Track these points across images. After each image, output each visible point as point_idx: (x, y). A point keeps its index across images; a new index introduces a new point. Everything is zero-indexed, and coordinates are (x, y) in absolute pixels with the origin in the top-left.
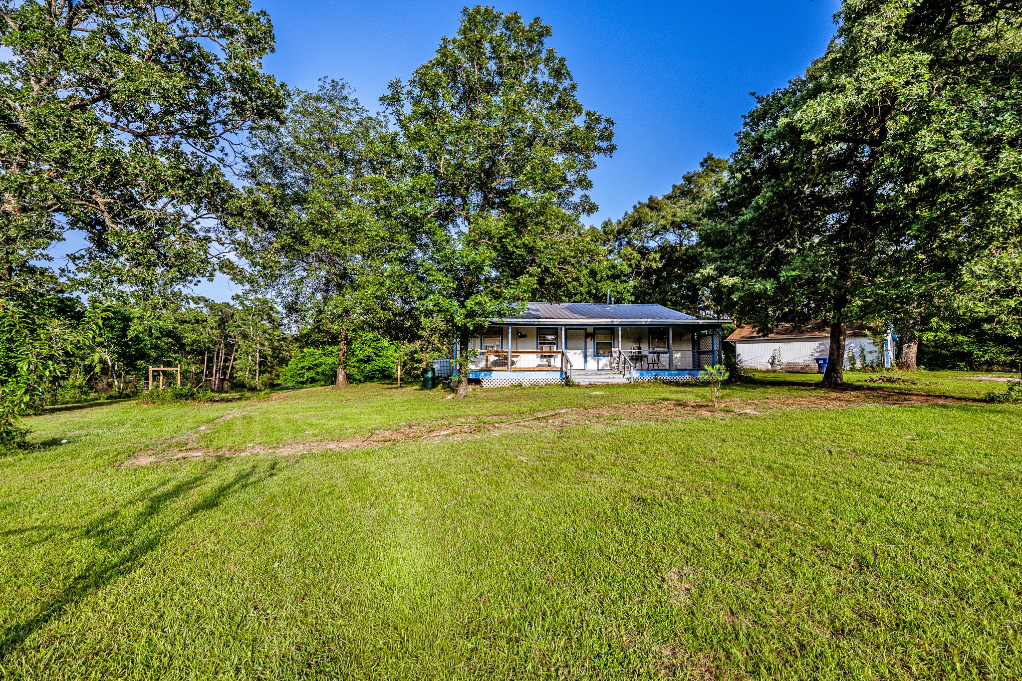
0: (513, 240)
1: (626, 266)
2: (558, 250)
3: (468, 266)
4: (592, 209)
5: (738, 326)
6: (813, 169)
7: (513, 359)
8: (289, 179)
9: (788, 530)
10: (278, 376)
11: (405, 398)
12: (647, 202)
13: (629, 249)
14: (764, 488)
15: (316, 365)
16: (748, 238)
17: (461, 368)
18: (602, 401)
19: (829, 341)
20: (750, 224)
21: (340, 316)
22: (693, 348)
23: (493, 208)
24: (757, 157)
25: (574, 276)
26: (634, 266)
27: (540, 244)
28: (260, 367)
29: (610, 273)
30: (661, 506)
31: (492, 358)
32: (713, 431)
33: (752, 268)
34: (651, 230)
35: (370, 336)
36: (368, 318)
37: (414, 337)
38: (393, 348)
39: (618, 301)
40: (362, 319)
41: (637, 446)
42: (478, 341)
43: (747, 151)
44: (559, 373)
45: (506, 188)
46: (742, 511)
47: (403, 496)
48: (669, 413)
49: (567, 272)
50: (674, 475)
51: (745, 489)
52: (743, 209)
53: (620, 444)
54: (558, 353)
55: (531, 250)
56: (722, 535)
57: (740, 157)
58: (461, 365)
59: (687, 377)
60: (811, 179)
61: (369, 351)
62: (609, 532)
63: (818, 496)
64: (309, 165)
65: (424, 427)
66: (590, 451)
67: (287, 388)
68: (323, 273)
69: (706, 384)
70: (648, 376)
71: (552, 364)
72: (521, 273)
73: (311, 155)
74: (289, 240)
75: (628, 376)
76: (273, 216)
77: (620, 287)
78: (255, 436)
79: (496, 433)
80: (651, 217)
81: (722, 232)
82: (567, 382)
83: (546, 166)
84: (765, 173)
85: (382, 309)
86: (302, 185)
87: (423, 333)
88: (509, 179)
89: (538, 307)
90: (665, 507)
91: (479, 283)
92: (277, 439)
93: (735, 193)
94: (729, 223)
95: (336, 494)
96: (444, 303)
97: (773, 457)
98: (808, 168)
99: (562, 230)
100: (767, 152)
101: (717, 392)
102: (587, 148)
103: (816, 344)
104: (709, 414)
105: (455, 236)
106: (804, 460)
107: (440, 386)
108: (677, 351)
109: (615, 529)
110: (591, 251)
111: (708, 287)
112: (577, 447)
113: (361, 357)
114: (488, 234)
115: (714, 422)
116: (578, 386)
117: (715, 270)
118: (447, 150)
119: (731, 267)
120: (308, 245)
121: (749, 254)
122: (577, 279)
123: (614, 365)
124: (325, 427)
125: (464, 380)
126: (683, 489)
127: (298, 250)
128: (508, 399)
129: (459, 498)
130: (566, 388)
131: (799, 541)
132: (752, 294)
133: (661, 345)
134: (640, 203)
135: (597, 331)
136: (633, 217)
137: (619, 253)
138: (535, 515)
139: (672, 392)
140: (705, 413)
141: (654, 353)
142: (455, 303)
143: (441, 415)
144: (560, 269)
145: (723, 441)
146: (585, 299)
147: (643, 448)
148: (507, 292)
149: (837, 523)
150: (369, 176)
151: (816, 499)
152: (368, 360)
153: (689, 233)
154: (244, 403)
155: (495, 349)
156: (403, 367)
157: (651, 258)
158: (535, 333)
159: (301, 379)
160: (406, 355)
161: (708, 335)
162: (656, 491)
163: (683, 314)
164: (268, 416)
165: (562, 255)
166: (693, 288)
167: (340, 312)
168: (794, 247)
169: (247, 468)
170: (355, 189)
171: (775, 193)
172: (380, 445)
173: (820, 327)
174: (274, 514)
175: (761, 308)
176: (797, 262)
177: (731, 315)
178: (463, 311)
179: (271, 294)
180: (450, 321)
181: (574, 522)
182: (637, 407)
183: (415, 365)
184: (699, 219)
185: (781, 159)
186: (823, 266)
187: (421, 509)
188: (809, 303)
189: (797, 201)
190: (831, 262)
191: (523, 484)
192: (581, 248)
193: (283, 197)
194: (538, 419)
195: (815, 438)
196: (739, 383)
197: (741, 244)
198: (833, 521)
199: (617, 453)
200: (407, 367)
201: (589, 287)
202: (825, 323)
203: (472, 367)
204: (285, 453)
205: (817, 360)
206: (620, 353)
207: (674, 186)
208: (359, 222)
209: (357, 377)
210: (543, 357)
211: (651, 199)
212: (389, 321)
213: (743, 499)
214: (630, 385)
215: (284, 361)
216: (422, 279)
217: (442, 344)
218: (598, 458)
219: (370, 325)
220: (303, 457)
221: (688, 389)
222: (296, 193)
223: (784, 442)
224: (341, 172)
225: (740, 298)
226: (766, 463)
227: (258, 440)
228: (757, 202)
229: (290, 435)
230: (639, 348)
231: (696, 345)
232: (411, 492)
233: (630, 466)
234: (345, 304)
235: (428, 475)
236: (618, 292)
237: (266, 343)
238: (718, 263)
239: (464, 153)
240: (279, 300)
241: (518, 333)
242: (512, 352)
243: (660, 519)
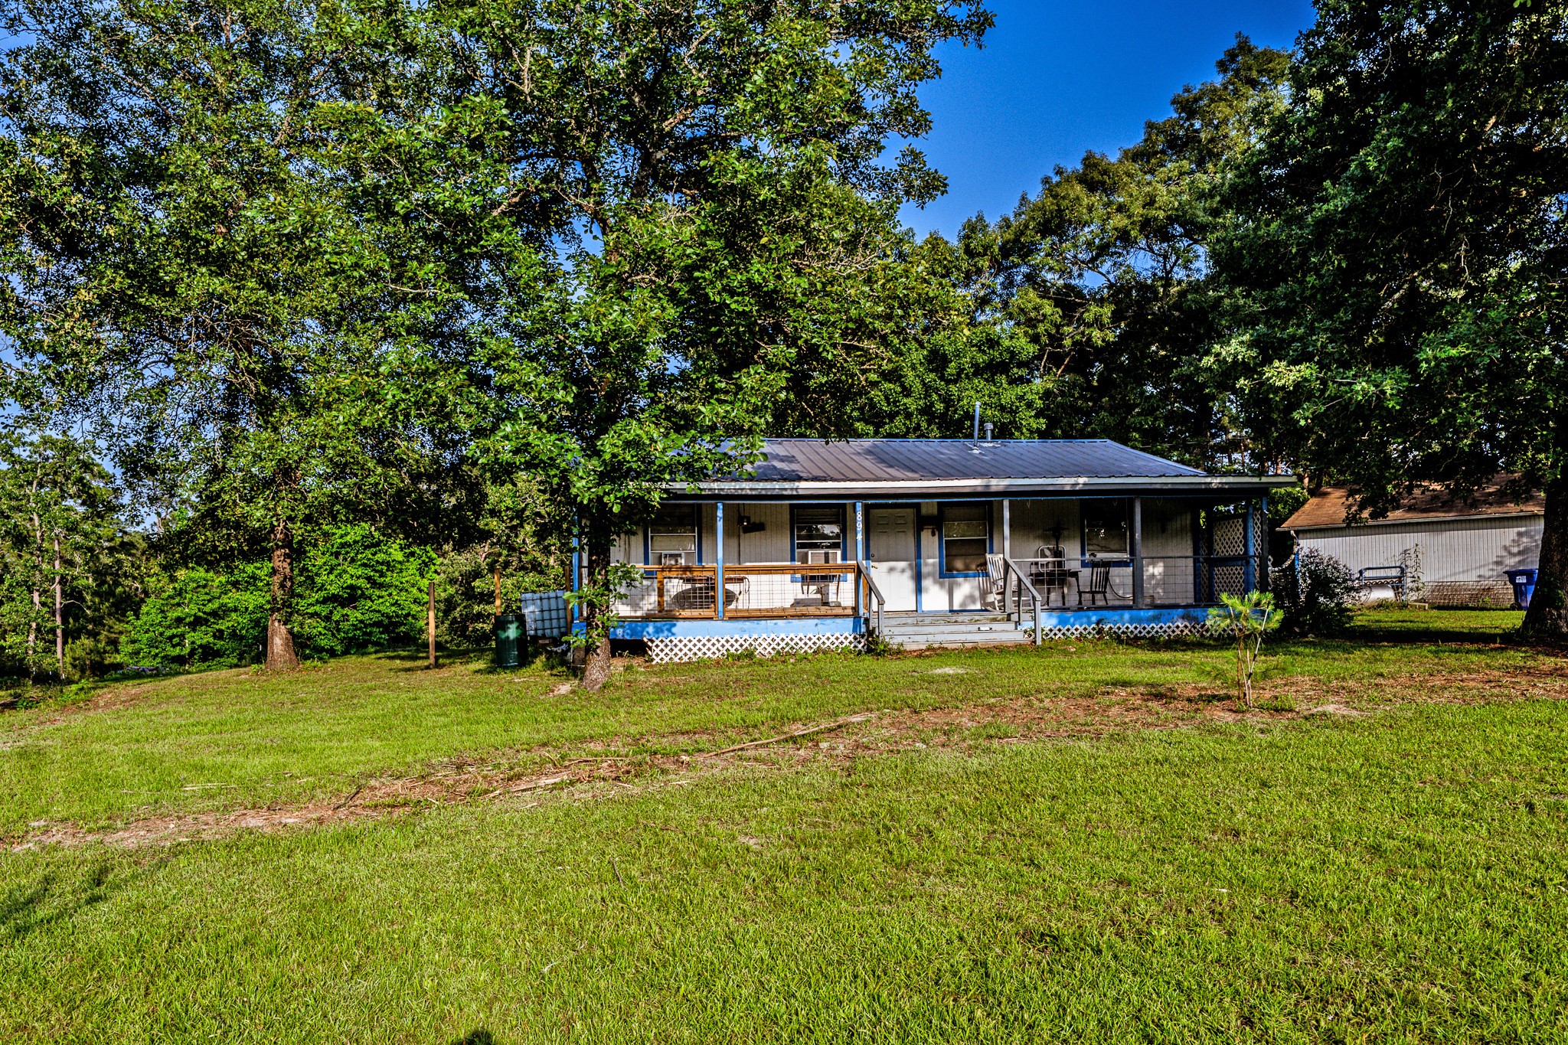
0: (721, 274)
1: (1023, 341)
2: (839, 298)
3: (603, 345)
4: (930, 187)
5: (1314, 492)
6: (1510, 75)
7: (729, 587)
8: (114, 115)
9: (1415, 1002)
10: (114, 643)
11: (449, 695)
12: (1080, 167)
13: (1032, 294)
14: (1359, 901)
15: (214, 614)
16: (1338, 261)
17: (592, 615)
18: (960, 691)
19: (1540, 525)
20: (1343, 224)
21: (267, 483)
22: (1196, 551)
23: (667, 189)
24: (1365, 45)
25: (886, 366)
26: (1044, 339)
27: (794, 284)
28: (65, 621)
29: (981, 359)
30: (1098, 952)
31: (675, 586)
32: (1238, 761)
33: (1348, 341)
34: (1089, 244)
35: (355, 533)
36: (344, 488)
37: (468, 536)
38: (413, 565)
39: (1003, 432)
40: (328, 489)
41: (1042, 803)
42: (637, 542)
43: (1339, 29)
44: (850, 622)
45: (701, 132)
46: (1300, 959)
47: (437, 945)
48: (1131, 716)
49: (866, 354)
50: (1134, 873)
51: (1311, 903)
52: (1327, 183)
53: (1000, 799)
54: (846, 569)
55: (769, 300)
56: (1248, 1021)
57: (1320, 43)
58: (591, 605)
59: (1179, 625)
60: (1504, 102)
61: (353, 575)
62: (963, 1020)
63: (1492, 917)
64: (169, 75)
65: (497, 766)
66: (923, 819)
67: (139, 675)
68: (217, 370)
69: (1225, 641)
70: (1079, 626)
71: (832, 598)
72: (746, 362)
73: (172, 48)
74: (121, 282)
75: (1028, 625)
76: (72, 216)
77: (1009, 395)
78: (51, 802)
79: (683, 780)
80: (1090, 209)
81: (1273, 244)
82: (871, 644)
83: (806, 74)
84: (1384, 87)
85: (380, 462)
86: (152, 130)
87: (493, 524)
88: (709, 110)
89: (795, 452)
90: (1107, 956)
91: (634, 388)
92: (110, 807)
93: (1306, 141)
94: (1289, 221)
95: (262, 946)
96: (544, 443)
97: (1385, 825)
98: (1496, 71)
99: (852, 244)
100: (1391, 31)
101: (1251, 661)
102: (917, 22)
103: (1511, 533)
104: (1230, 717)
105: (568, 266)
106: (1464, 829)
107: (539, 662)
108: (1154, 560)
109: (979, 1013)
110: (929, 300)
111: (1235, 391)
112: (891, 811)
113: (333, 589)
114: (652, 258)
115: (1241, 737)
116: (899, 653)
117: (1251, 345)
118: (540, 31)
119: (1293, 338)
120: (173, 293)
121: (1341, 303)
122: (895, 375)
123: (991, 598)
124: (236, 772)
125: (602, 643)
126: (1155, 908)
127: (147, 309)
128: (716, 691)
129: (581, 947)
130: (869, 661)
131: (1439, 1030)
132: (1345, 407)
133: (1114, 545)
134: (1059, 172)
135: (948, 512)
136: (1042, 209)
137: (1006, 304)
138: (774, 982)
139: (1139, 665)
140: (1222, 717)
141: (1094, 565)
142: (573, 444)
143: (542, 736)
144: (849, 349)
145: (1264, 784)
146: (918, 427)
147: (1060, 807)
148: (707, 412)
149: (1538, 983)
150: (330, 103)
151: (1488, 924)
152: (351, 597)
153: (1187, 250)
154: (22, 715)
155: (682, 562)
156: (446, 613)
157: (1089, 317)
158: (786, 517)
159: (177, 651)
160: (452, 581)
161: (1236, 516)
162: (1085, 916)
163: (1170, 464)
164: (87, 748)
165: (853, 312)
166: (1196, 393)
167: (268, 473)
168: (1456, 285)
169: (29, 883)
170: (298, 141)
171: (1409, 141)
172: (382, 817)
173: (1515, 492)
174: (101, 999)
175: (1367, 445)
176: (1464, 323)
177: (1294, 465)
178: (594, 464)
179: (81, 429)
180: (560, 491)
181: (875, 998)
182: (1047, 703)
183: (476, 609)
184: (1215, 213)
185: (1428, 49)
186: (1528, 332)
187: (484, 976)
188: (1493, 430)
189: (1467, 161)
190: (1550, 321)
191: (747, 906)
192: (901, 292)
193: (100, 165)
194: (794, 740)
195: (1495, 772)
196: (1311, 637)
197: (1320, 277)
198: (1526, 978)
199: (992, 822)
200: (456, 613)
201: (927, 395)
202: (1533, 479)
203: (623, 610)
204: (131, 844)
205: (1512, 575)
206: (1007, 566)
207: (1150, 126)
208: (307, 230)
209: (323, 642)
210: (807, 580)
211: (1089, 162)
212: (400, 494)
213: (1306, 929)
214: (1034, 649)
215: (127, 605)
216: (483, 382)
217: (546, 551)
218: (942, 835)
219: (348, 505)
220: (177, 850)
221: (1179, 655)
222: (135, 155)
223: (1418, 785)
224: (255, 95)
225: (1316, 417)
226: (1368, 839)
227: (59, 810)
228: (1362, 165)
229: (145, 795)
230: (1058, 553)
231: (1203, 541)
232: (458, 933)
233: (1025, 855)
234: (282, 450)
235: (504, 890)
236: (1003, 408)
237: (78, 559)
238: (1261, 327)
239: (586, 39)
240: (102, 443)
241: (741, 520)
242: (727, 570)
243: (1094, 985)
